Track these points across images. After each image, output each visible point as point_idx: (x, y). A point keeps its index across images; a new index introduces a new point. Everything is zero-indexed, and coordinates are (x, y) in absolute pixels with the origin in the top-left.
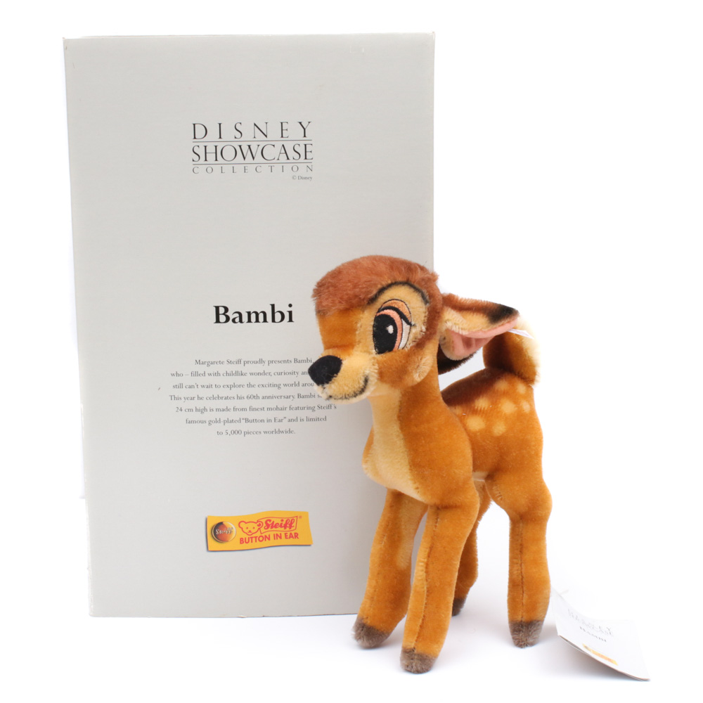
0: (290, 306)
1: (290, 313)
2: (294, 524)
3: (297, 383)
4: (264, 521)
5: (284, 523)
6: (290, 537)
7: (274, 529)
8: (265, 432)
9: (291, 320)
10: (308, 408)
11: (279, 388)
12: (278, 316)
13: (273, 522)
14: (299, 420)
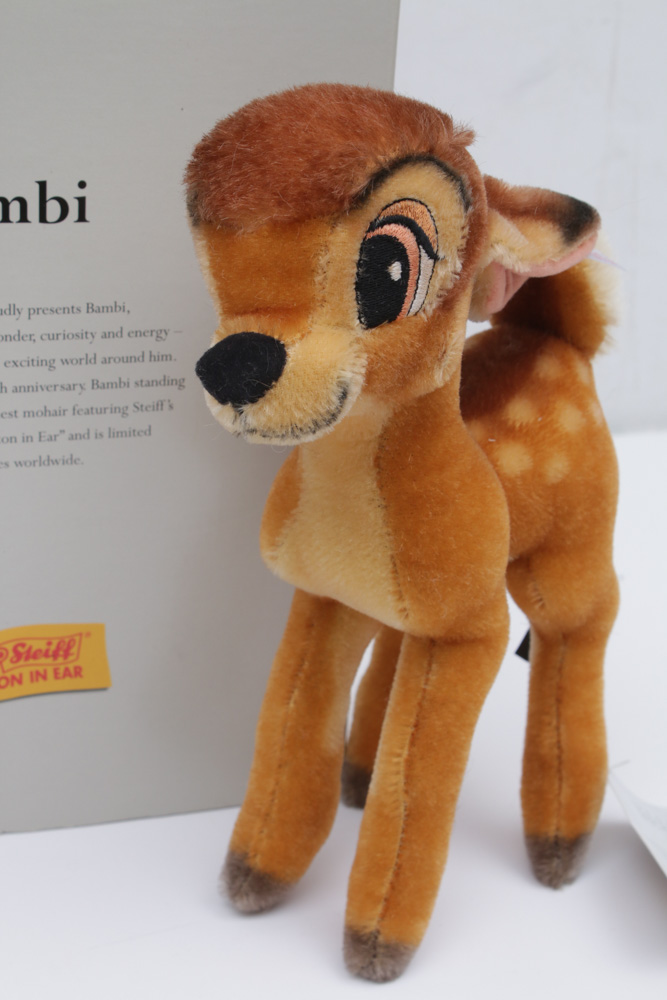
0: (82, 185)
1: (82, 201)
2: (74, 650)
3: (91, 356)
4: (10, 647)
5: (53, 647)
6: (65, 676)
7: (31, 661)
8: (19, 464)
9: (82, 218)
10: (114, 410)
11: (51, 367)
12: (54, 211)
13: (30, 648)
14: (92, 435)
